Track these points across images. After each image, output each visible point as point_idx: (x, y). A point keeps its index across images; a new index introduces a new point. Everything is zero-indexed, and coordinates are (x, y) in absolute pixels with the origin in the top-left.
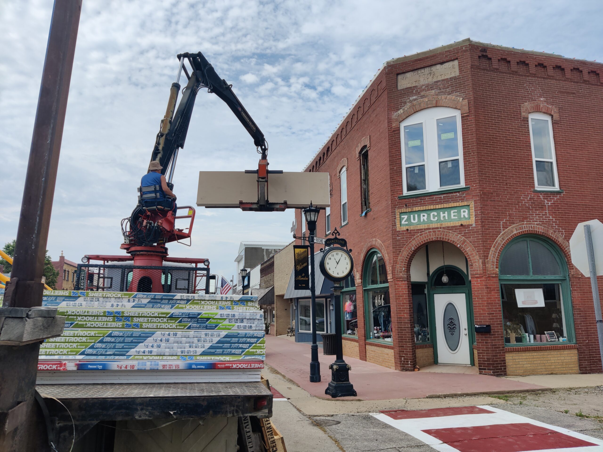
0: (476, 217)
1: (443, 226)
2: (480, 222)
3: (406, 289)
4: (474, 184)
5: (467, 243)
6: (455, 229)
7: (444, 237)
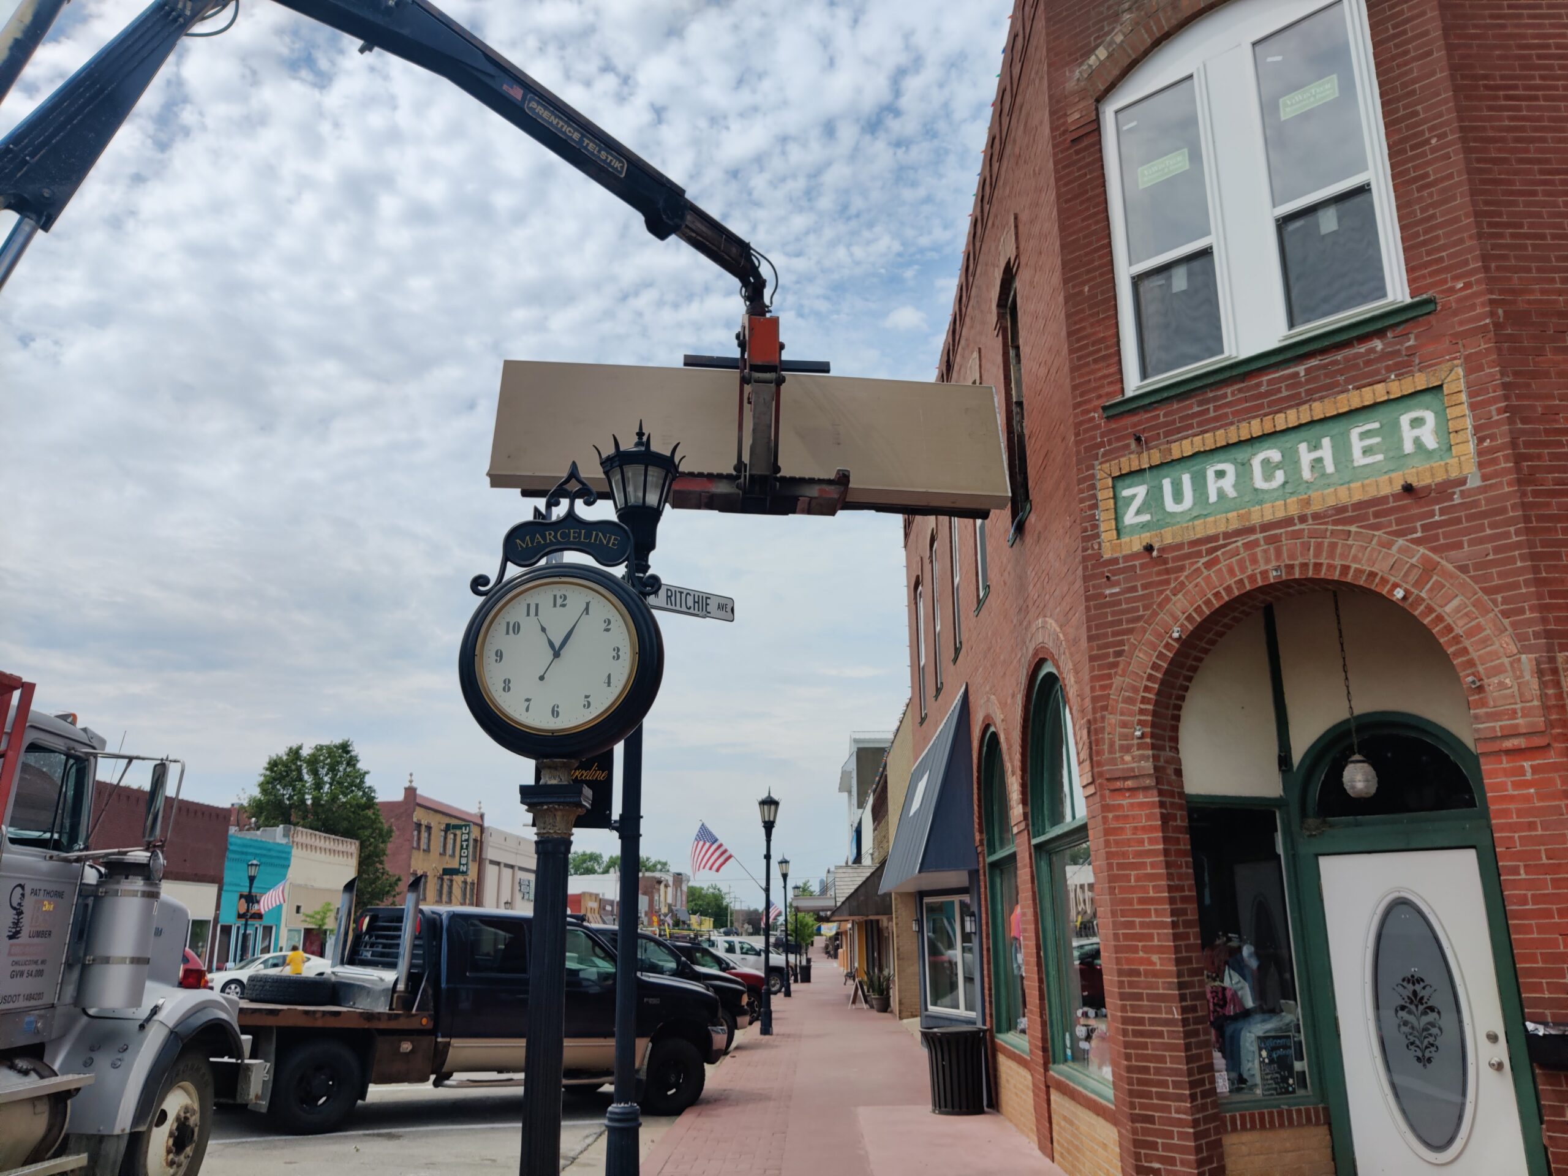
0: (1481, 440)
1: (1316, 507)
2: (1506, 458)
3: (1152, 829)
4: (1456, 278)
5: (1445, 573)
6: (1376, 515)
7: (1324, 560)
